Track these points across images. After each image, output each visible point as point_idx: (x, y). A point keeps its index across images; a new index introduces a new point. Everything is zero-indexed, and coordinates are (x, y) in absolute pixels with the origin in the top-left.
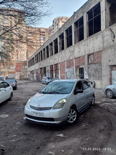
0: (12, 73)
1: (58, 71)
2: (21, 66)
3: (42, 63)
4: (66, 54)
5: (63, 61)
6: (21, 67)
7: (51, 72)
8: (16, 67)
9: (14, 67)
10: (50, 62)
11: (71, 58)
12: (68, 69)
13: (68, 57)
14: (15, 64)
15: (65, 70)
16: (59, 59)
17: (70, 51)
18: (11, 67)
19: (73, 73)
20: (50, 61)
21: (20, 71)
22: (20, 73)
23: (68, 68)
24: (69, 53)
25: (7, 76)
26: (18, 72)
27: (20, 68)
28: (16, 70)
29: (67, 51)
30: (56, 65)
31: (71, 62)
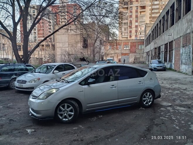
0: (125, 54)
1: (173, 53)
2: (137, 45)
3: (157, 41)
4: (182, 25)
5: (179, 37)
6: (137, 47)
7: (166, 53)
8: (131, 47)
9: (128, 47)
10: (165, 39)
11: (188, 31)
12: (184, 49)
13: (185, 30)
14: (129, 44)
15: (180, 51)
16: (174, 35)
17: (187, 19)
18: (125, 47)
19: (189, 55)
20: (165, 37)
21: (135, 52)
22: (135, 54)
23: (183, 47)
24: (187, 24)
25: (120, 58)
26: (133, 53)
27: (135, 49)
28: (130, 51)
29: (184, 20)
30: (171, 43)
31: (187, 38)
